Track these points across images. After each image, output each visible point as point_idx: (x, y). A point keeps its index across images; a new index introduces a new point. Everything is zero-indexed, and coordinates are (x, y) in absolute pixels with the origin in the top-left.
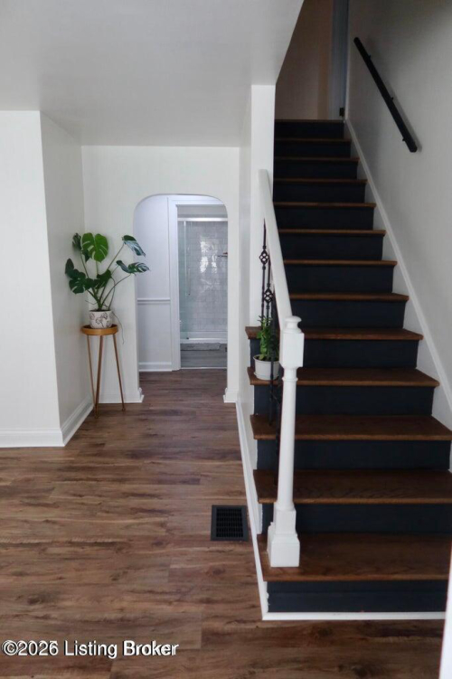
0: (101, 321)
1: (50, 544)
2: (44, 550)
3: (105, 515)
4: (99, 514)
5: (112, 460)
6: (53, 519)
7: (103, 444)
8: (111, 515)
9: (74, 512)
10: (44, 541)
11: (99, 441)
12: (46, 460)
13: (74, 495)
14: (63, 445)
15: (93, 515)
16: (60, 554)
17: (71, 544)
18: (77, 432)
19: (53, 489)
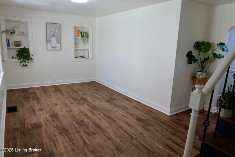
0: (200, 76)
1: (135, 139)
2: (133, 140)
3: (157, 141)
4: (156, 140)
5: (179, 127)
6: (143, 134)
7: (182, 121)
8: (159, 142)
9: (150, 135)
10: (135, 137)
11: (182, 119)
12: (160, 117)
13: (156, 131)
14: (169, 115)
15: (154, 139)
16: (134, 143)
17: (140, 143)
18: (178, 113)
19: (152, 126)
